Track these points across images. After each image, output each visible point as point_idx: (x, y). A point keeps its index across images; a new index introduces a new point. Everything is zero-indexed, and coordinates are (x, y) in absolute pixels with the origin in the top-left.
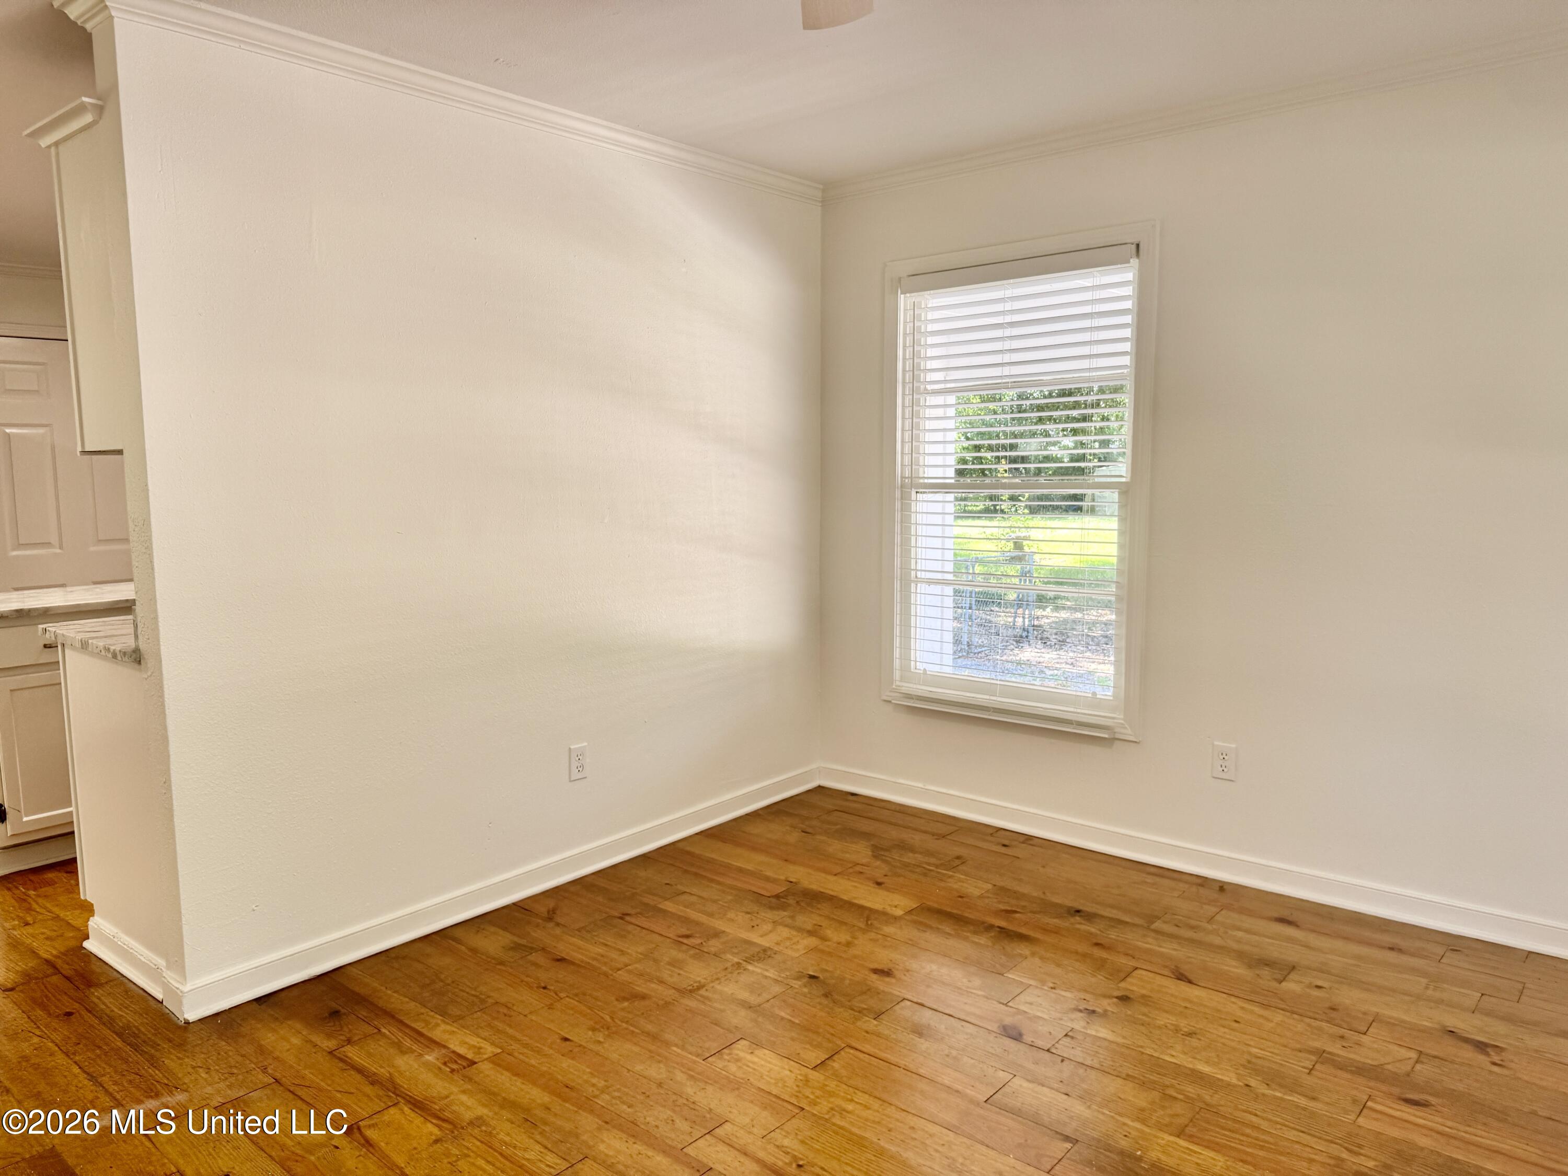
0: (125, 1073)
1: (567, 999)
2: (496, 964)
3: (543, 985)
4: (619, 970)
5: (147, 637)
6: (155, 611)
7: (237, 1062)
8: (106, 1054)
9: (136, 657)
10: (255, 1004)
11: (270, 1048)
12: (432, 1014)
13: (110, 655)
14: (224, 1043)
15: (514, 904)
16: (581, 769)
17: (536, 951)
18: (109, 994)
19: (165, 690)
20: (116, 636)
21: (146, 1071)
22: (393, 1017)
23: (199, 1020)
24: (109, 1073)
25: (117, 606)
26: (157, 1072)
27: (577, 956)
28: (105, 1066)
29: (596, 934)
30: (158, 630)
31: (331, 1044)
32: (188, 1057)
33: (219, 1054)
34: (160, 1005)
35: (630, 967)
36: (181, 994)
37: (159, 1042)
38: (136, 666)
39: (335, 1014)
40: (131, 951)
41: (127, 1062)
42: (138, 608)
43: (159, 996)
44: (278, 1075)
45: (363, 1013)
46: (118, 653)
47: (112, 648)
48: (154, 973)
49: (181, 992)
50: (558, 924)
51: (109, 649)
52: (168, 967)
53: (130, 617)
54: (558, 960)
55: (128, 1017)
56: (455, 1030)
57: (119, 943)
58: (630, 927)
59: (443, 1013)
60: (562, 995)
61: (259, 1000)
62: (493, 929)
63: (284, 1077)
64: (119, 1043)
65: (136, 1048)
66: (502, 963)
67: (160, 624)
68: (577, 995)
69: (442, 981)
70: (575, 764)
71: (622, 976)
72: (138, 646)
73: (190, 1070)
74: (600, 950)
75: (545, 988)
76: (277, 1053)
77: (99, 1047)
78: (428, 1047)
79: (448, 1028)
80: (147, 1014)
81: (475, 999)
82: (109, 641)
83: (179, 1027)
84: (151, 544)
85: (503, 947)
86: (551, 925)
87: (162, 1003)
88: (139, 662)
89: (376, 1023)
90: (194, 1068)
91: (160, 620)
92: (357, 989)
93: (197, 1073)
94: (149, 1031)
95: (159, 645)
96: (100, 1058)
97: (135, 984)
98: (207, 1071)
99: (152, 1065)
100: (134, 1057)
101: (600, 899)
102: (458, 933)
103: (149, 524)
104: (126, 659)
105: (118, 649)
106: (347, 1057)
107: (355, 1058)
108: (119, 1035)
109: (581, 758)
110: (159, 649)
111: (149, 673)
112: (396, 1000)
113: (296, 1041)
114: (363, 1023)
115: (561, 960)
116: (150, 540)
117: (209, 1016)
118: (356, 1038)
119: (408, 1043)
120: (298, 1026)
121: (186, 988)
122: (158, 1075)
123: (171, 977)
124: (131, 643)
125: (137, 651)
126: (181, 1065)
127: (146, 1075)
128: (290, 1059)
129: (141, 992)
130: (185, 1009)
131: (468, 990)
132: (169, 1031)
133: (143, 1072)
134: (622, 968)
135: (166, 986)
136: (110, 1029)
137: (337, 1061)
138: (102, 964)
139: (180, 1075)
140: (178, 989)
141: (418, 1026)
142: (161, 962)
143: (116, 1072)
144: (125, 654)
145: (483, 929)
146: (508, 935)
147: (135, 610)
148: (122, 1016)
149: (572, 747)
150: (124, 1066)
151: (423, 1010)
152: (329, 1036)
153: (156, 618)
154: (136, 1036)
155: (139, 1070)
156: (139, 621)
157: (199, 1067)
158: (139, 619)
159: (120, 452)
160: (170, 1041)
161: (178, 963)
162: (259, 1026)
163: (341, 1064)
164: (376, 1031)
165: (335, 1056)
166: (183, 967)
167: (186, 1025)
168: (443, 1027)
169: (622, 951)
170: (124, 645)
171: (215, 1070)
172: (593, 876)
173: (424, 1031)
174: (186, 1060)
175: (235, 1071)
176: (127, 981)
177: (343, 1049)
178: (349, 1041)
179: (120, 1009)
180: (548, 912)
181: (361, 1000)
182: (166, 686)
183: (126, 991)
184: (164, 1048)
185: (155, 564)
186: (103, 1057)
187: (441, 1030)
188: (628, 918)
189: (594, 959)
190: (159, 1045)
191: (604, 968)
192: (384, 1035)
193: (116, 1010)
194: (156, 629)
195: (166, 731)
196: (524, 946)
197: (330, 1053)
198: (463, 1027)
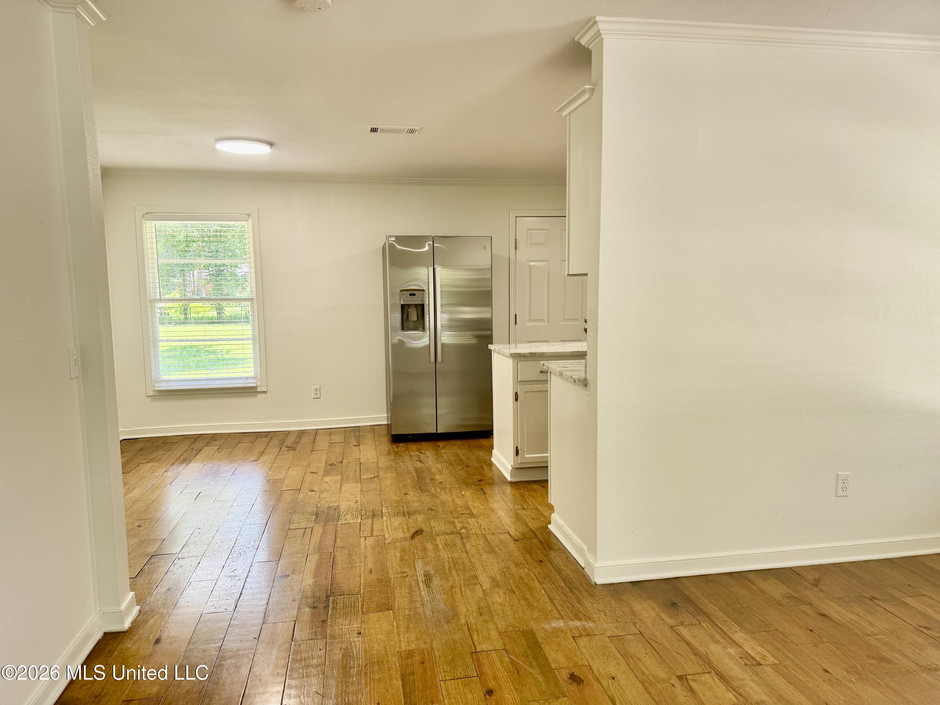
0: (566, 602)
1: (828, 643)
2: (777, 605)
3: (810, 628)
4: (869, 636)
5: (591, 373)
6: (596, 360)
7: (621, 615)
8: (557, 588)
9: (585, 383)
10: (631, 585)
11: (638, 613)
12: (733, 623)
13: (572, 381)
14: (614, 602)
15: (790, 568)
16: (845, 490)
17: (805, 604)
18: (559, 556)
19: (598, 402)
20: (575, 371)
21: (575, 604)
22: (708, 617)
23: (602, 584)
24: (558, 599)
25: (573, 354)
26: (580, 606)
27: (834, 615)
28: (557, 595)
29: (850, 605)
30: (597, 370)
31: (672, 622)
32: (596, 603)
33: (611, 607)
34: (583, 570)
35: (877, 636)
36: (594, 568)
37: (582, 590)
38: (585, 387)
39: (674, 604)
40: (571, 536)
41: (566, 596)
42: (588, 357)
43: (583, 565)
44: (642, 631)
45: (691, 609)
46: (576, 380)
47: (574, 377)
48: (580, 551)
49: (594, 566)
50: (822, 591)
51: (572, 377)
52: (589, 550)
53: (584, 361)
54: (822, 615)
55: (567, 572)
56: (748, 639)
57: (565, 530)
58: (877, 608)
59: (740, 625)
60: (824, 640)
61: (633, 583)
62: (774, 580)
63: (645, 632)
64: (563, 584)
65: (571, 590)
66: (781, 605)
67: (598, 367)
68: (835, 643)
69: (740, 604)
70: (840, 485)
71: (872, 641)
72: (586, 377)
73: (596, 611)
74: (854, 617)
75: (811, 631)
76: (641, 617)
77: (554, 584)
78: (730, 644)
79: (743, 635)
80: (576, 573)
81: (761, 622)
82: (572, 373)
83: (592, 585)
84: (597, 324)
85: (782, 595)
86: (816, 589)
87: (584, 569)
88: (586, 386)
89: (698, 618)
90: (598, 611)
91: (598, 364)
92: (687, 593)
93: (600, 613)
94: (577, 583)
95: (597, 378)
96: (554, 589)
97: (571, 555)
98: (605, 614)
99: (578, 602)
100: (570, 594)
101: (854, 581)
102: (752, 577)
103: (597, 313)
104: (580, 383)
105: (577, 378)
106: (681, 633)
107: (685, 635)
108: (564, 581)
109: (845, 482)
110: (596, 380)
111: (591, 392)
112: (710, 607)
113: (653, 614)
114: (690, 615)
115: (824, 615)
116: (597, 321)
117: (607, 584)
118: (686, 623)
119: (718, 637)
120: (654, 605)
121: (596, 566)
122: (581, 609)
123: (589, 556)
124: (582, 375)
125: (585, 380)
126: (592, 607)
127: (575, 606)
128: (649, 624)
129: (574, 560)
130: (595, 576)
131: (757, 615)
132: (587, 586)
133: (574, 604)
134: (872, 636)
135: (586, 560)
136: (559, 575)
137: (675, 633)
138: (556, 539)
139: (592, 612)
140: (593, 564)
141: (725, 629)
142: (585, 548)
143: (561, 600)
144: (580, 381)
145: (768, 579)
146: (785, 587)
147: (586, 358)
148: (564, 570)
149: (839, 473)
150: (565, 598)
151: (727, 619)
152: (671, 617)
153: (596, 363)
154: (571, 583)
155: (572, 602)
156: (588, 364)
157: (601, 611)
158: (588, 363)
159: (586, 275)
160: (587, 592)
161: (593, 549)
162: (633, 598)
163: (677, 636)
164: (698, 623)
165: (674, 630)
166: (596, 553)
167: (595, 585)
168: (740, 634)
169: (870, 622)
170: (579, 376)
171: (609, 615)
172: (848, 565)
173: (728, 633)
174: (595, 605)
175: (619, 620)
176: (568, 552)
177: (678, 627)
178: (682, 624)
179: (564, 566)
180: (815, 580)
181: (689, 600)
182: (598, 400)
183: (567, 558)
184: (584, 594)
185: (598, 335)
186: (556, 589)
187: (739, 636)
188: (876, 601)
189: (850, 622)
190: (581, 592)
191: (856, 631)
192: (703, 627)
193: (562, 566)
194: (596, 369)
195: (597, 424)
196: (797, 598)
197: (671, 627)
198: (753, 638)
